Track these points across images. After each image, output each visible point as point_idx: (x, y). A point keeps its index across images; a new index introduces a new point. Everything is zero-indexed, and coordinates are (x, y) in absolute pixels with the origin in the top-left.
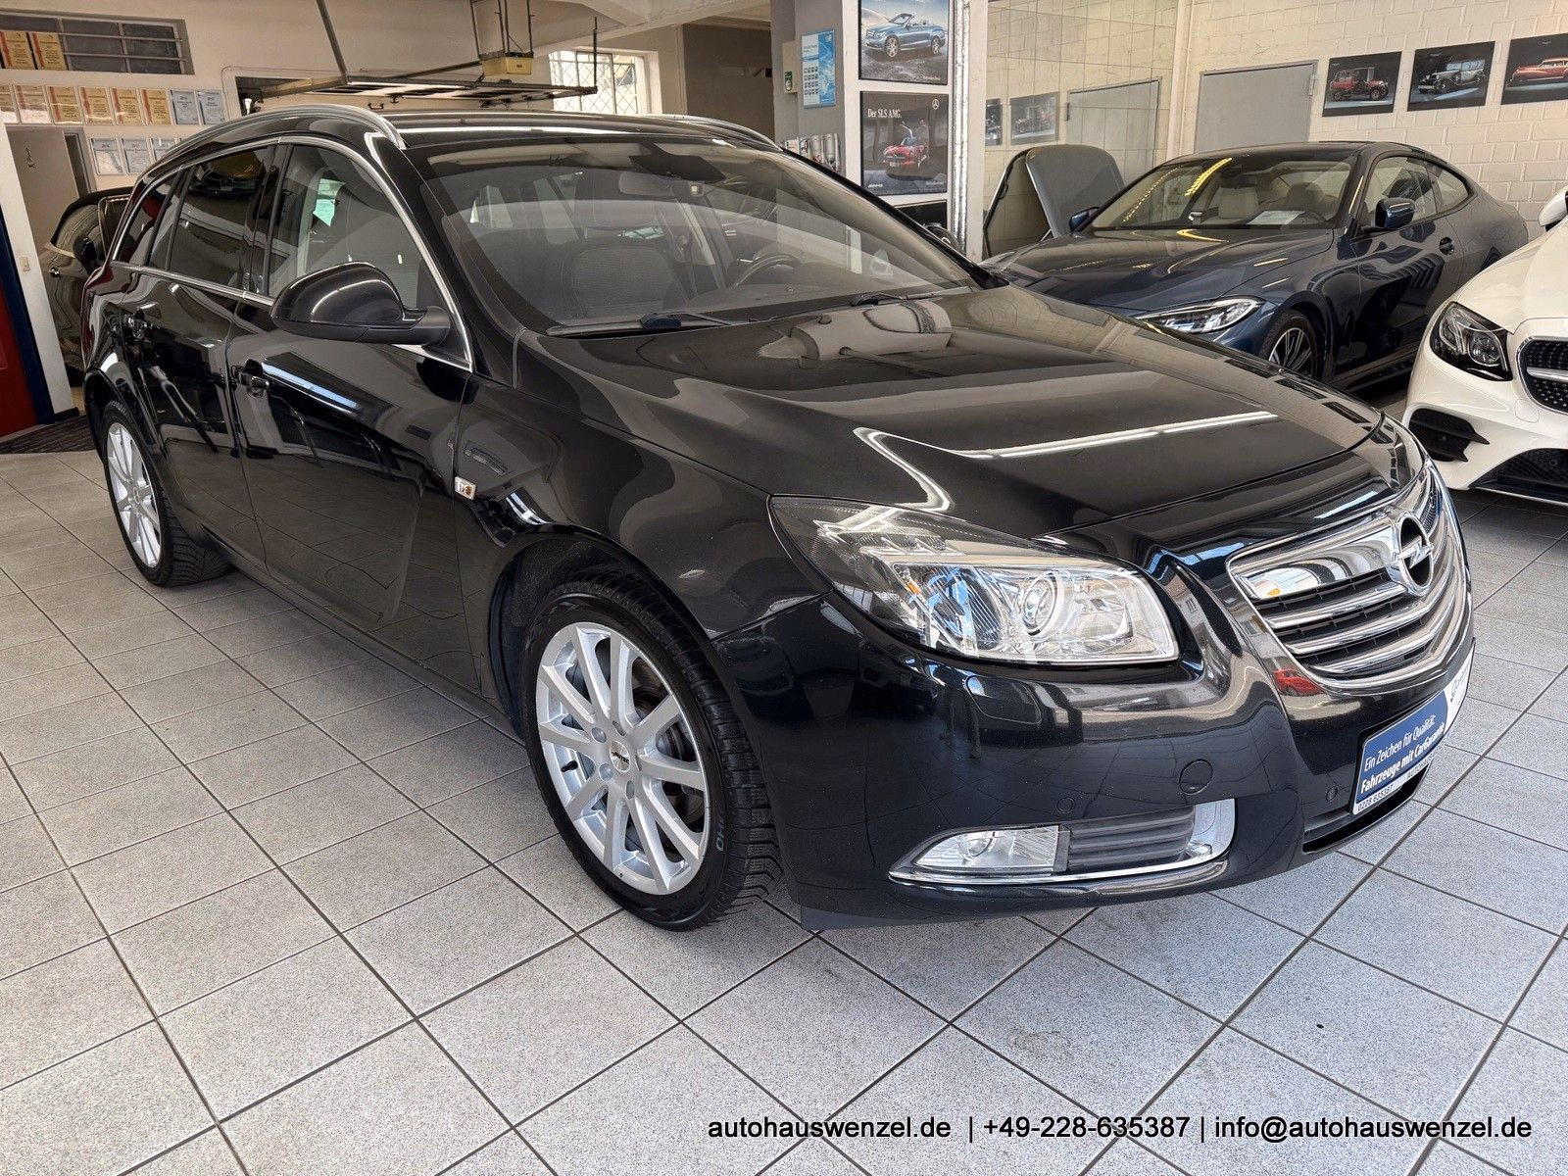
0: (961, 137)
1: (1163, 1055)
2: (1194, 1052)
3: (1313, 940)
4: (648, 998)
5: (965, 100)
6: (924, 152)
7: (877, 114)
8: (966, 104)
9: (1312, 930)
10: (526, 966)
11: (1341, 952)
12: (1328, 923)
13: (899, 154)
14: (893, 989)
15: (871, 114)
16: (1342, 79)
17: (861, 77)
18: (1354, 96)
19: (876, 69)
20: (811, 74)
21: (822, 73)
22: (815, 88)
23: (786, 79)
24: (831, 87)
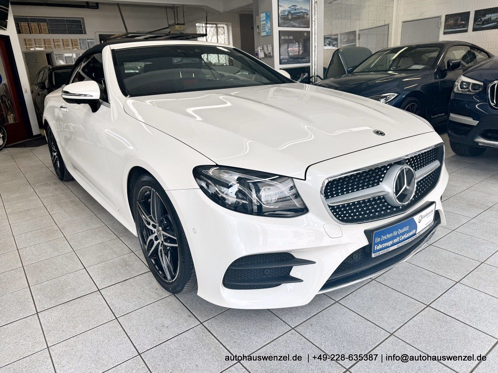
1: (266, 337)
2: (278, 337)
3: (338, 302)
4: (111, 311)
6: (302, 50)
7: (285, 38)
8: (316, 34)
9: (339, 299)
11: (346, 307)
12: (346, 297)
13: (293, 51)
14: (189, 312)
15: (283, 38)
16: (450, 21)
17: (279, 26)
18: (454, 27)
19: (284, 23)
20: (263, 26)
21: (266, 25)
22: (265, 30)
23: (257, 28)
24: (269, 30)
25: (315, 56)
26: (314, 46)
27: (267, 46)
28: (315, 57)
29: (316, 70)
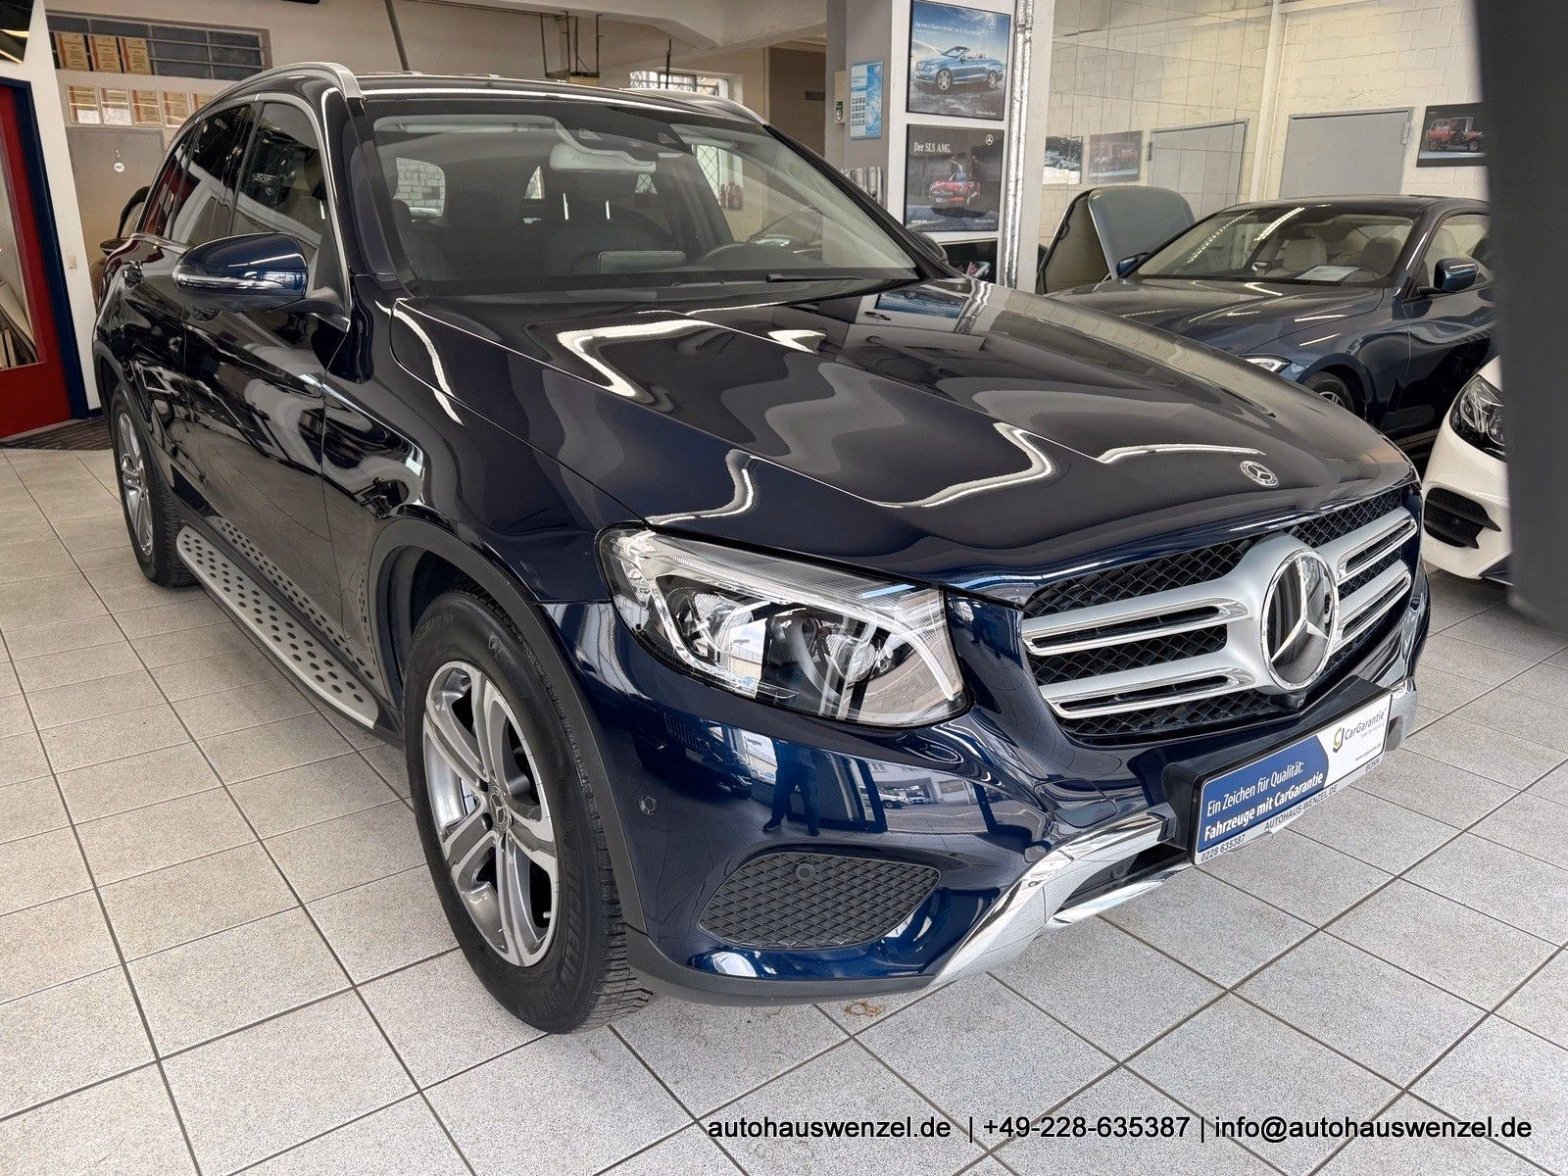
0: (1017, 175)
3: (1125, 1067)
4: (399, 1063)
5: (1022, 136)
6: (975, 189)
7: (924, 148)
8: (1022, 140)
10: (290, 1016)
12: (1148, 1049)
13: (947, 190)
14: (653, 1078)
15: (918, 148)
16: (1438, 128)
17: (907, 111)
18: (1450, 147)
19: (926, 102)
20: (859, 104)
21: (868, 104)
22: (862, 119)
23: (837, 109)
24: (876, 119)
25: (1015, 210)
26: (1012, 178)
27: (868, 173)
28: (1014, 215)
29: (1015, 256)
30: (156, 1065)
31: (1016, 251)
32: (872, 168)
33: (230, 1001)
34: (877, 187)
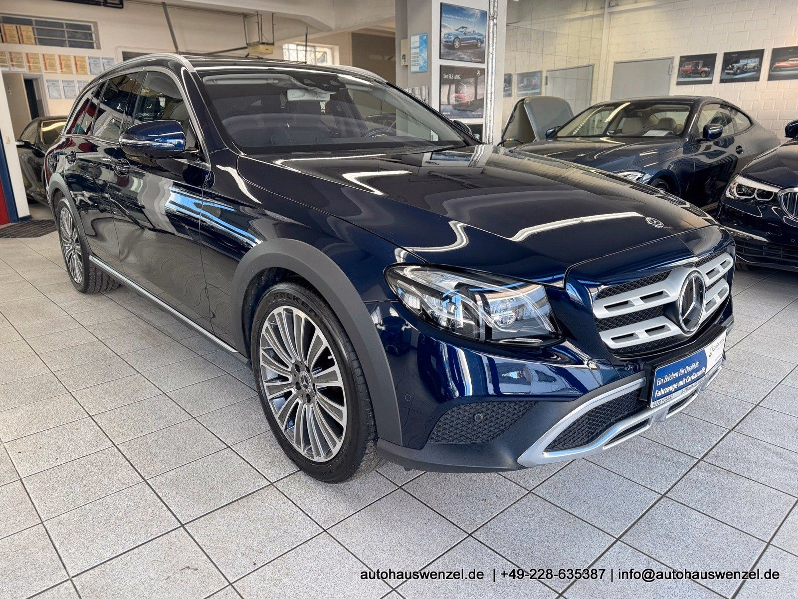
0: (491, 91)
3: (666, 497)
4: (308, 518)
5: (494, 71)
7: (448, 77)
8: (494, 73)
9: (665, 492)
10: (245, 499)
11: (681, 503)
12: (674, 487)
13: (459, 98)
15: (446, 76)
16: (686, 67)
17: (440, 58)
18: (692, 75)
19: (448, 54)
20: (415, 55)
21: (420, 55)
22: (417, 63)
23: (403, 58)
24: (425, 62)
25: (491, 108)
26: (489, 92)
27: (421, 89)
28: (491, 110)
29: (492, 130)
30: (182, 528)
31: (492, 128)
32: (424, 87)
33: (209, 495)
34: (426, 96)
